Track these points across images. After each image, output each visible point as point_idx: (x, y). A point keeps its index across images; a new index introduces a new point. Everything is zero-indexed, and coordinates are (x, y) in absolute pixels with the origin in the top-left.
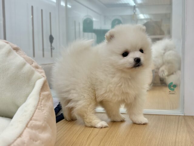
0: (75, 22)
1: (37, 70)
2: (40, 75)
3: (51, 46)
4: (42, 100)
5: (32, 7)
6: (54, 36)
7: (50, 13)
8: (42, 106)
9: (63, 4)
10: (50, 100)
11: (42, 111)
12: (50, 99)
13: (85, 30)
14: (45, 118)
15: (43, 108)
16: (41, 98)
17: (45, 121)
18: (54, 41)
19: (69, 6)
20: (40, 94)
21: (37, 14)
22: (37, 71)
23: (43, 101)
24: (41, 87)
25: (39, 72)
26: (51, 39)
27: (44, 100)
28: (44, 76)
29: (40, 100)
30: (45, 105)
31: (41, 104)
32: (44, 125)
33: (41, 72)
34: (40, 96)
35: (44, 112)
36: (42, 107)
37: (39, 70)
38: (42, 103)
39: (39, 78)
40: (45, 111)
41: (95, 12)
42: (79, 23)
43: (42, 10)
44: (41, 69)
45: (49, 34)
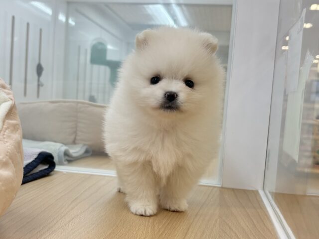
0: (79, 47)
1: (3, 89)
2: (7, 97)
3: (39, 80)
4: (6, 129)
5: (13, 18)
6: (43, 65)
7: (41, 30)
8: (5, 136)
9: (62, 18)
10: (18, 132)
11: (5, 144)
12: (17, 130)
13: (94, 61)
14: (8, 152)
15: (6, 140)
16: (5, 126)
17: (7, 155)
18: (44, 73)
19: (72, 22)
20: (4, 122)
21: (20, 29)
22: (3, 91)
23: (7, 131)
24: (6, 113)
25: (5, 92)
26: (40, 70)
27: (9, 130)
28: (11, 99)
29: (4, 129)
30: (9, 137)
31: (4, 135)
32: (4, 160)
33: (8, 94)
34: (4, 125)
35: (6, 145)
36: (4, 138)
37: (6, 91)
38: (6, 133)
39: (5, 101)
40: (8, 144)
41: (112, 34)
42: (86, 50)
43: (28, 24)
44: (9, 90)
45: (37, 62)
